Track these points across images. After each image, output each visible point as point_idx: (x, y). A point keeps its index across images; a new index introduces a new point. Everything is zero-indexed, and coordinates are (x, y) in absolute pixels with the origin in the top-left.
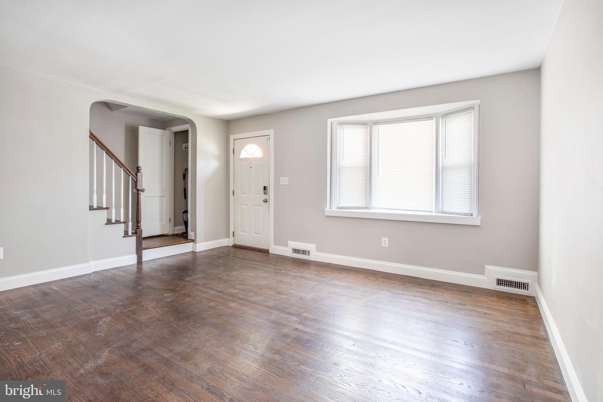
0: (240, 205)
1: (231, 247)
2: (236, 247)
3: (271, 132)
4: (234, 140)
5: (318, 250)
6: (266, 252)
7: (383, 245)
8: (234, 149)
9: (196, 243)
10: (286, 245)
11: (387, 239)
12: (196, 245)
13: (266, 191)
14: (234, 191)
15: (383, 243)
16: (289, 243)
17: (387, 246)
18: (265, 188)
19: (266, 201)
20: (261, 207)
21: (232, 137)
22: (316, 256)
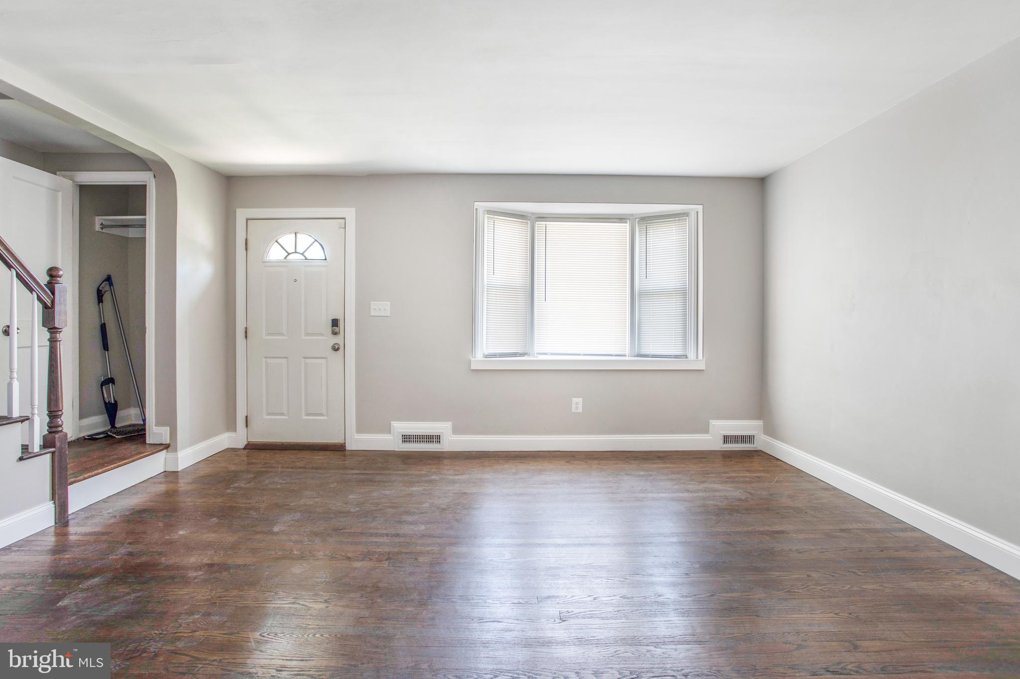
0: (266, 358)
1: (244, 449)
2: (253, 448)
3: (350, 213)
4: (247, 220)
5: (456, 431)
6: (339, 449)
7: (574, 410)
8: (246, 240)
9: (177, 452)
10: (388, 430)
11: (580, 400)
12: (177, 454)
13: (336, 329)
14: (246, 328)
15: (574, 406)
16: (394, 425)
17: (580, 410)
18: (335, 323)
19: (335, 349)
20: (322, 361)
21: (242, 214)
22: (452, 442)
